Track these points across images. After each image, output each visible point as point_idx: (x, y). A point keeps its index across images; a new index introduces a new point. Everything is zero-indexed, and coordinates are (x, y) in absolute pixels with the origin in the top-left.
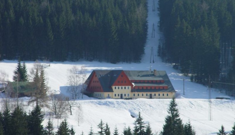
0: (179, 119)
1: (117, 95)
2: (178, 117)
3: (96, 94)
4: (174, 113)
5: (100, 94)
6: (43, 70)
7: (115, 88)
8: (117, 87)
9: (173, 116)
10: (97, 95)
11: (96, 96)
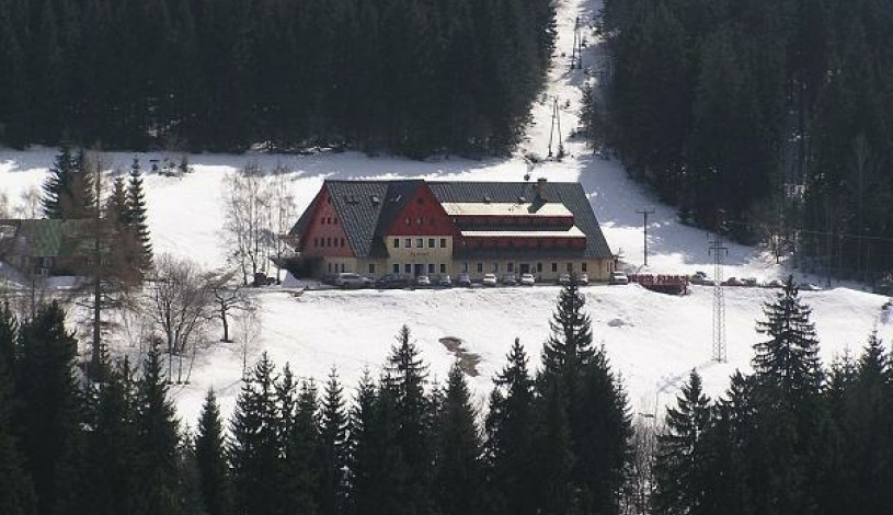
0: (591, 352)
1: (402, 268)
2: (588, 343)
3: (330, 266)
4: (572, 330)
5: (343, 265)
6: (139, 179)
7: (396, 243)
8: (402, 240)
9: (572, 340)
10: (333, 266)
11: (330, 270)
